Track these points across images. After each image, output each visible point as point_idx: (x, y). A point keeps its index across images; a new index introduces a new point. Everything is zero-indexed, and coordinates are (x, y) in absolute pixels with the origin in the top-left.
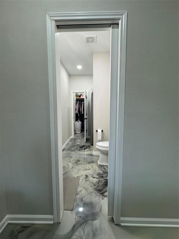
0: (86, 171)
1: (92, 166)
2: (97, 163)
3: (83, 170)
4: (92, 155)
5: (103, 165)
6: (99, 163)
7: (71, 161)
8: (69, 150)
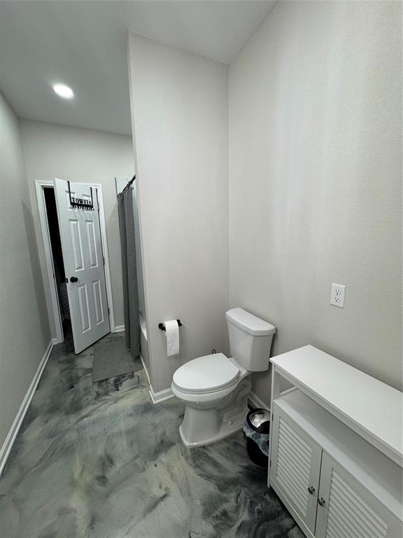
0: (155, 512)
1: (169, 467)
2: (180, 441)
3: (145, 515)
4: (148, 408)
5: (204, 447)
6: (187, 443)
7: (76, 475)
8: (54, 409)
